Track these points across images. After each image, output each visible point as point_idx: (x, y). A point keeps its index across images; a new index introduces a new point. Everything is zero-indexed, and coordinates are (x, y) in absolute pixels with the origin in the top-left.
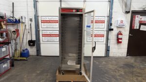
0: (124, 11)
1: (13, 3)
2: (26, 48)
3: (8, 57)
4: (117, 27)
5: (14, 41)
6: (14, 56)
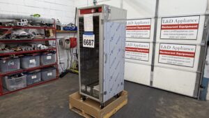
1: (76, 8)
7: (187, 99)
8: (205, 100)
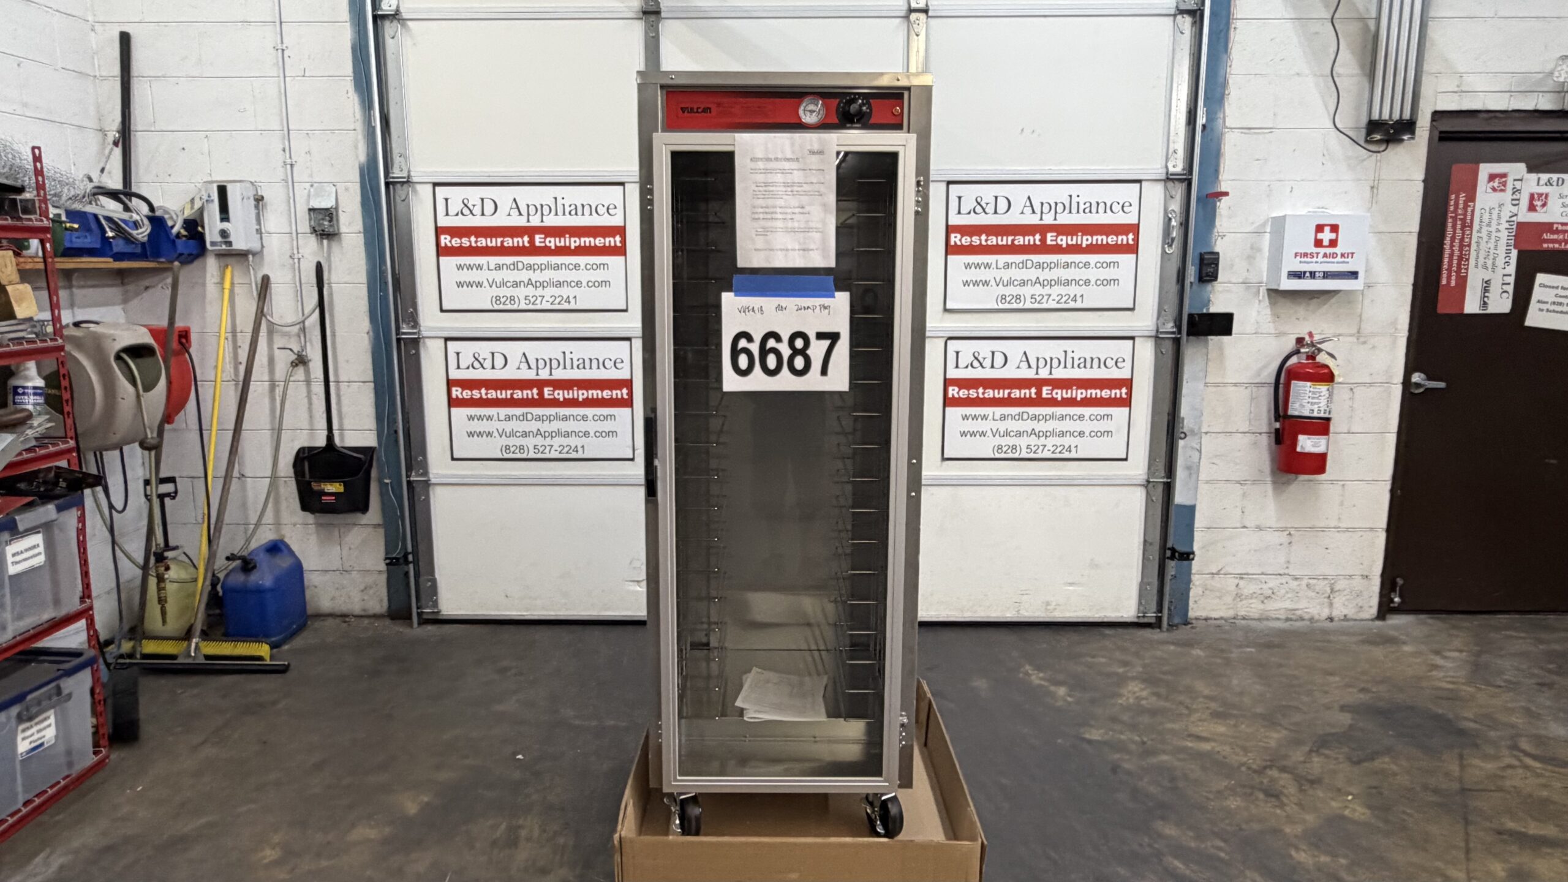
0: (1352, 118)
1: (125, 40)
2: (266, 535)
3: (73, 637)
4: (1276, 295)
5: (135, 455)
6: (136, 630)
7: (1111, 639)
8: (1186, 623)
